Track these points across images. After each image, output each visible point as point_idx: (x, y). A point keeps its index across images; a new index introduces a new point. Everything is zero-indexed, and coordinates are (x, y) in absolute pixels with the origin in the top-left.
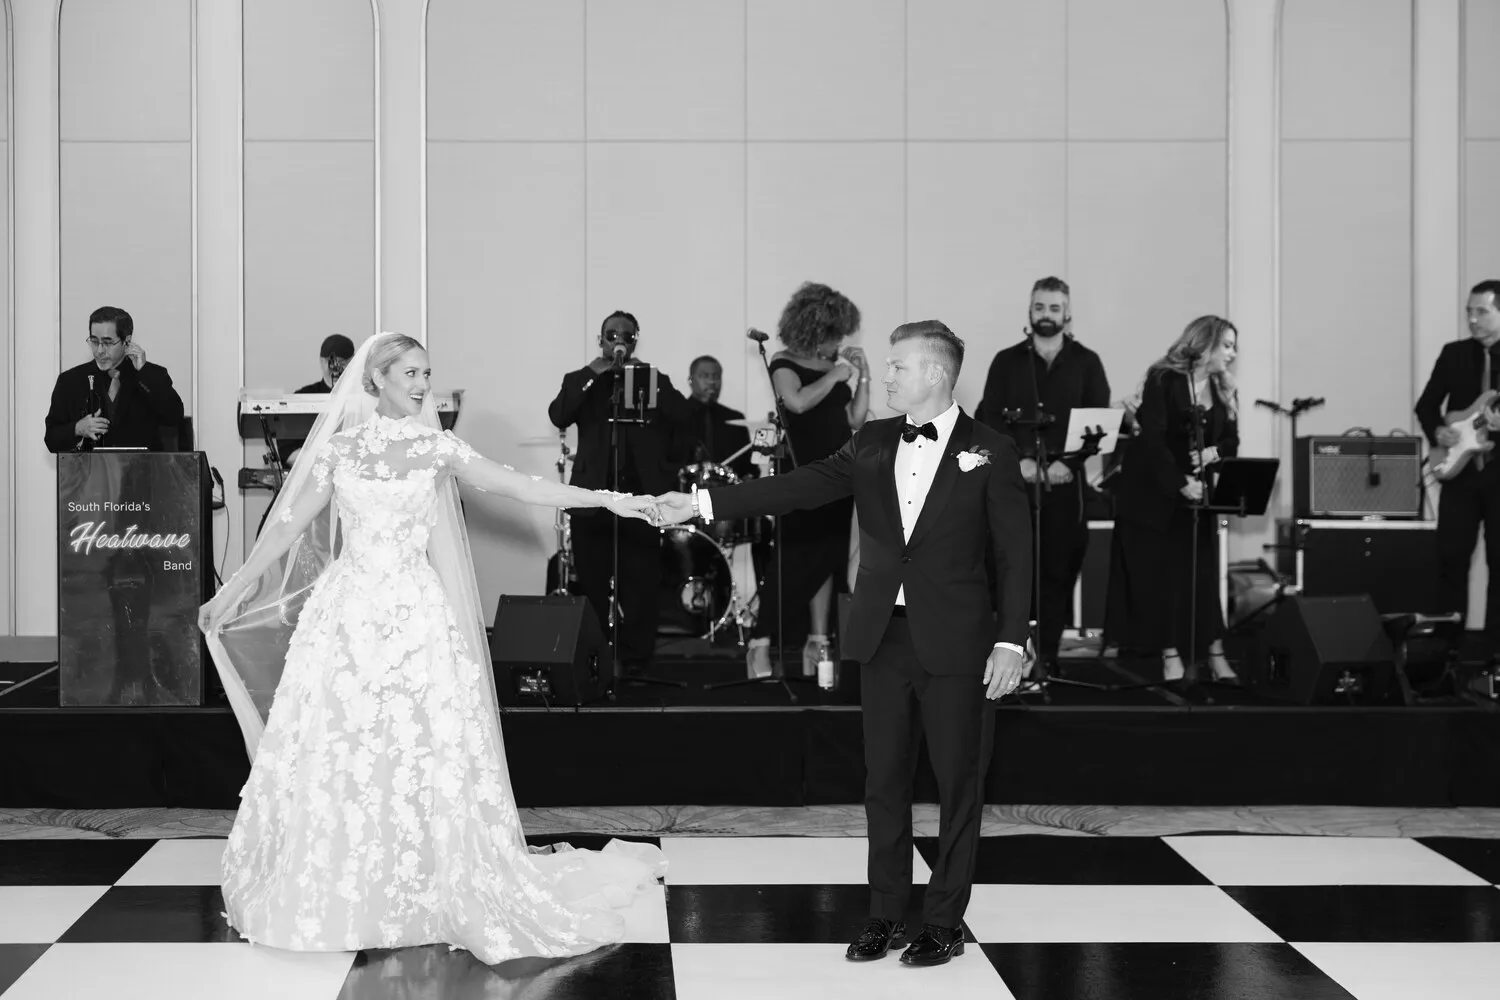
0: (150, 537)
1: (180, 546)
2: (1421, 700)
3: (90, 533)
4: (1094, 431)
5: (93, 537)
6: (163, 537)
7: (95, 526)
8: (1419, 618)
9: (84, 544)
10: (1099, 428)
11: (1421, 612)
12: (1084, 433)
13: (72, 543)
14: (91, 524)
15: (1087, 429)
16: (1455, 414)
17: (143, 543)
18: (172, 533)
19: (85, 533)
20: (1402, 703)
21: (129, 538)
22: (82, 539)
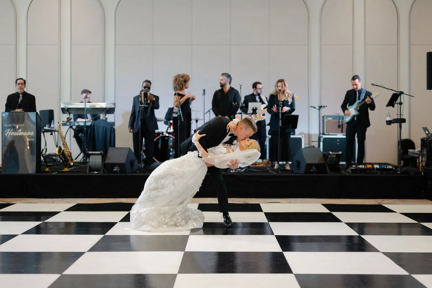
0: (24, 133)
1: (31, 135)
2: (332, 173)
3: (10, 132)
4: (255, 108)
5: (10, 133)
6: (27, 133)
7: (11, 130)
8: (331, 153)
9: (8, 134)
10: (256, 107)
11: (331, 151)
12: (252, 109)
13: (5, 134)
14: (10, 129)
15: (253, 108)
16: (350, 107)
17: (22, 134)
18: (29, 132)
19: (8, 131)
20: (327, 174)
21: (19, 132)
22: (7, 133)
